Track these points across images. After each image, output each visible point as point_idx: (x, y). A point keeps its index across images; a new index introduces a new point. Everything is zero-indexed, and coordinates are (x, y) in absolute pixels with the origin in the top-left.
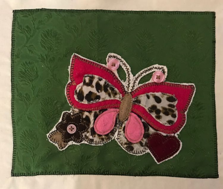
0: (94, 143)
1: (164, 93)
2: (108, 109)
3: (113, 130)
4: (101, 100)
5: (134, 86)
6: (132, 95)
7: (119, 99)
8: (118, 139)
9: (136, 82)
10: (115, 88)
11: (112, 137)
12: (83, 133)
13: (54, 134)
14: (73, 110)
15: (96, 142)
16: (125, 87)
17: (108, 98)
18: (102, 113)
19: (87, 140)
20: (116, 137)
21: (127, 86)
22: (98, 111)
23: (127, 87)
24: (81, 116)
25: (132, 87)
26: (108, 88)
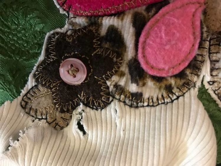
0: (146, 104)
3: (195, 59)
8: (214, 82)
11: (195, 79)
12: (107, 79)
13: (32, 96)
14: (72, 24)
15: (151, 101)
19: (122, 96)
20: (208, 78)
22: (142, 9)
24: (94, 31)
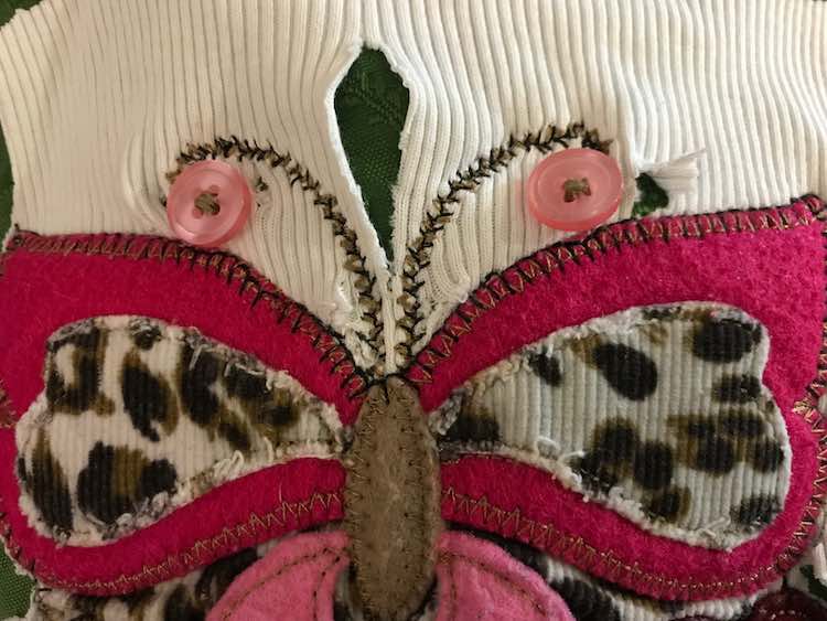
1: (660, 308)
2: (261, 550)
4: (184, 496)
5: (414, 315)
6: (415, 387)
7: (322, 452)
9: (419, 279)
10: (271, 374)
16: (351, 342)
17: (233, 466)
18: (221, 592)
21: (366, 328)
23: (361, 336)
25: (400, 324)
26: (218, 389)
